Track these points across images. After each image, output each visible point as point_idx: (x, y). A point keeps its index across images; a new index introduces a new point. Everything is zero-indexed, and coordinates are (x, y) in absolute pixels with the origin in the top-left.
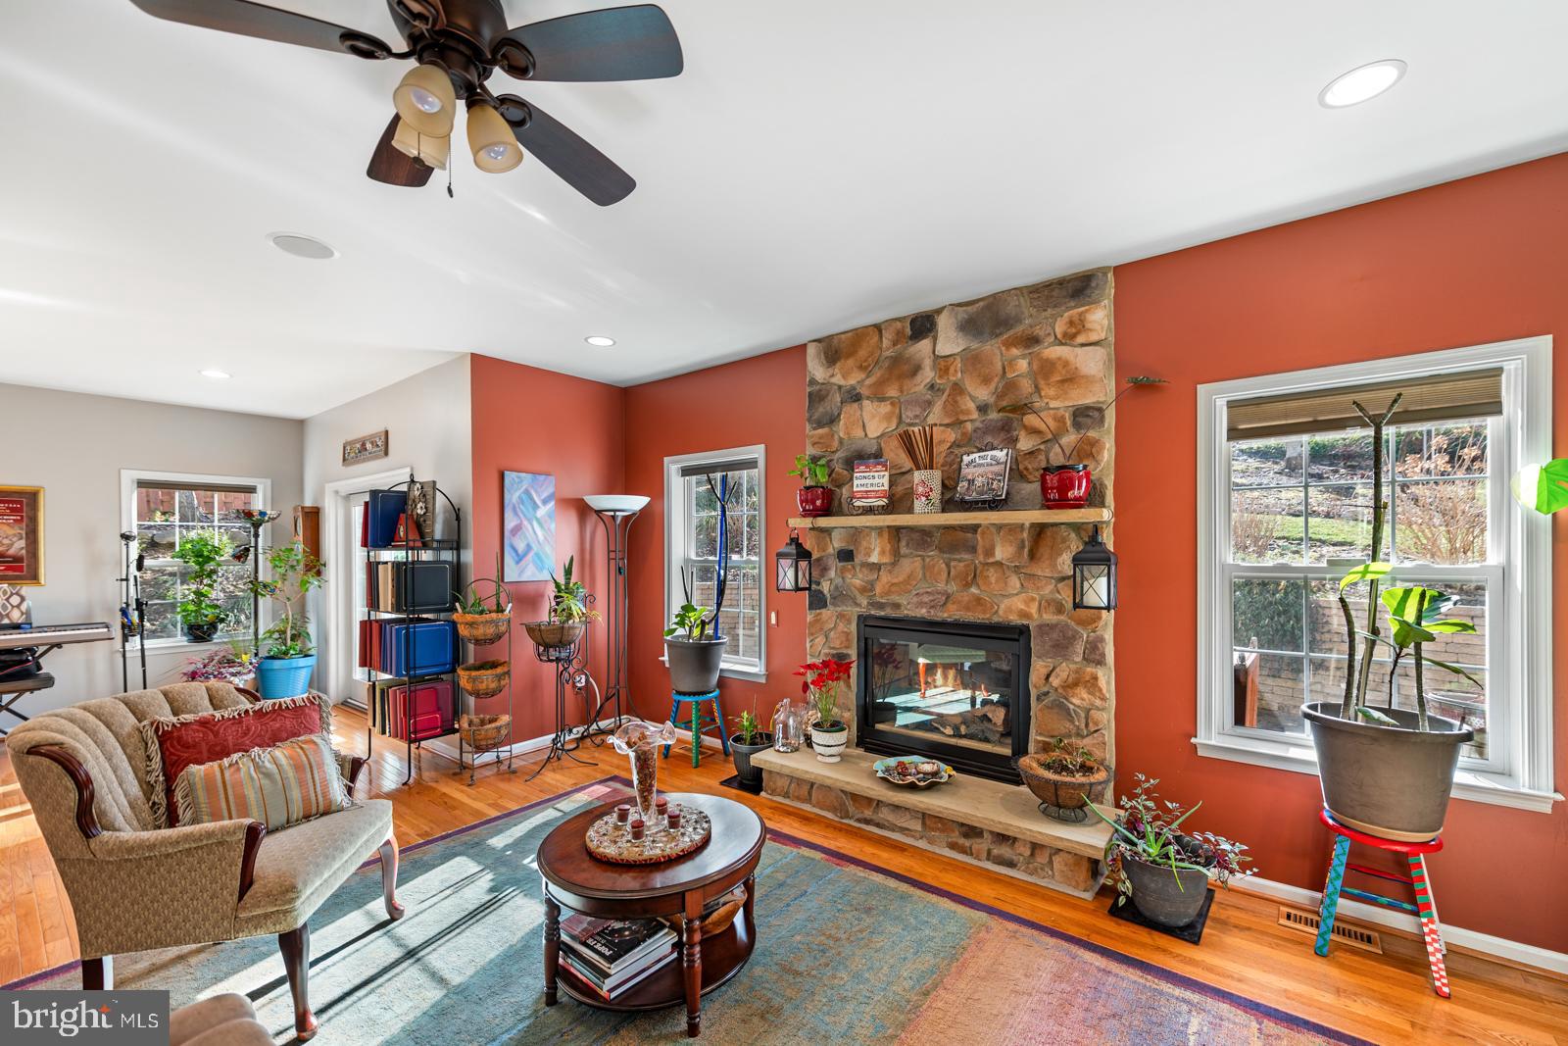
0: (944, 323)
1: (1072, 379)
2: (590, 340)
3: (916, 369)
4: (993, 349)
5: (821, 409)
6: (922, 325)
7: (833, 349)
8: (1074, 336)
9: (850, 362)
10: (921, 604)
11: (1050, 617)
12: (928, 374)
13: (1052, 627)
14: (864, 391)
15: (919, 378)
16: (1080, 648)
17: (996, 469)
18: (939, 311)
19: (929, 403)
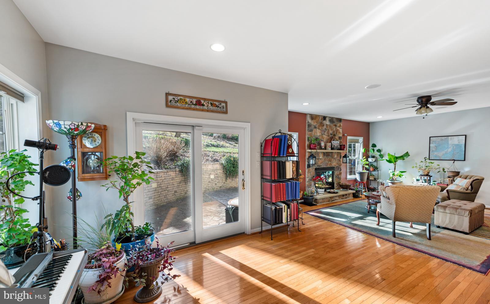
0: (327, 119)
1: (340, 133)
2: (303, 104)
3: (324, 125)
4: (332, 125)
5: (310, 128)
6: (324, 118)
7: (313, 117)
8: (340, 127)
9: (315, 121)
10: (324, 165)
11: (337, 165)
12: (325, 127)
13: (337, 167)
14: (317, 127)
15: (324, 127)
16: (340, 169)
17: (338, 144)
18: (327, 117)
19: (325, 132)
